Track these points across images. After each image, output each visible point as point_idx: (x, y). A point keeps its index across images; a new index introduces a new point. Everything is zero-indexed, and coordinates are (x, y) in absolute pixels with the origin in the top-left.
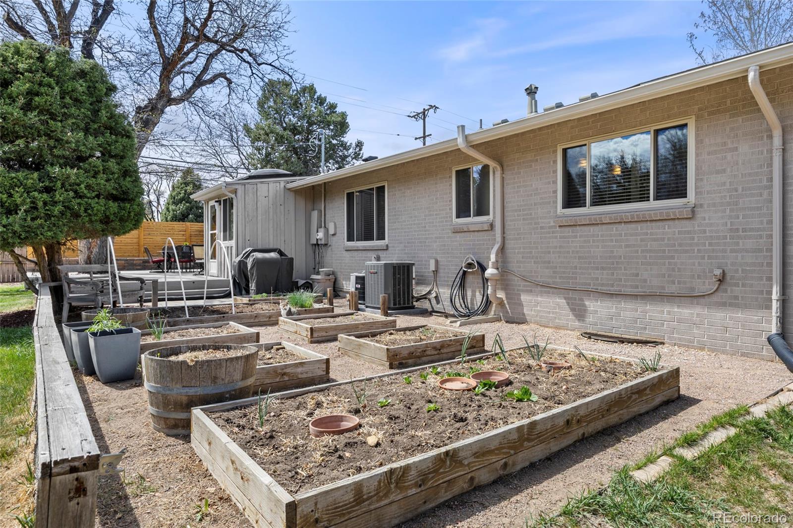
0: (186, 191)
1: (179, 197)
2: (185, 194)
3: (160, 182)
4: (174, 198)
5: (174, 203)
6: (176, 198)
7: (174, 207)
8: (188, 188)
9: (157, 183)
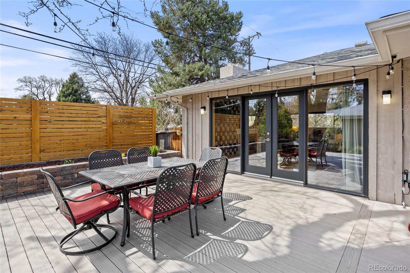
0: (73, 88)
1: (68, 92)
2: (72, 90)
3: (51, 88)
4: (64, 93)
5: (63, 96)
6: (66, 92)
7: (64, 99)
8: (74, 86)
9: (49, 88)
